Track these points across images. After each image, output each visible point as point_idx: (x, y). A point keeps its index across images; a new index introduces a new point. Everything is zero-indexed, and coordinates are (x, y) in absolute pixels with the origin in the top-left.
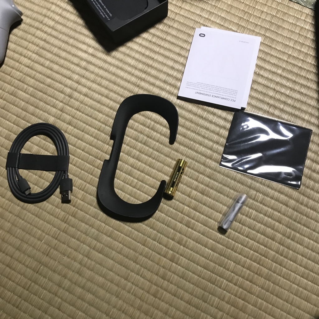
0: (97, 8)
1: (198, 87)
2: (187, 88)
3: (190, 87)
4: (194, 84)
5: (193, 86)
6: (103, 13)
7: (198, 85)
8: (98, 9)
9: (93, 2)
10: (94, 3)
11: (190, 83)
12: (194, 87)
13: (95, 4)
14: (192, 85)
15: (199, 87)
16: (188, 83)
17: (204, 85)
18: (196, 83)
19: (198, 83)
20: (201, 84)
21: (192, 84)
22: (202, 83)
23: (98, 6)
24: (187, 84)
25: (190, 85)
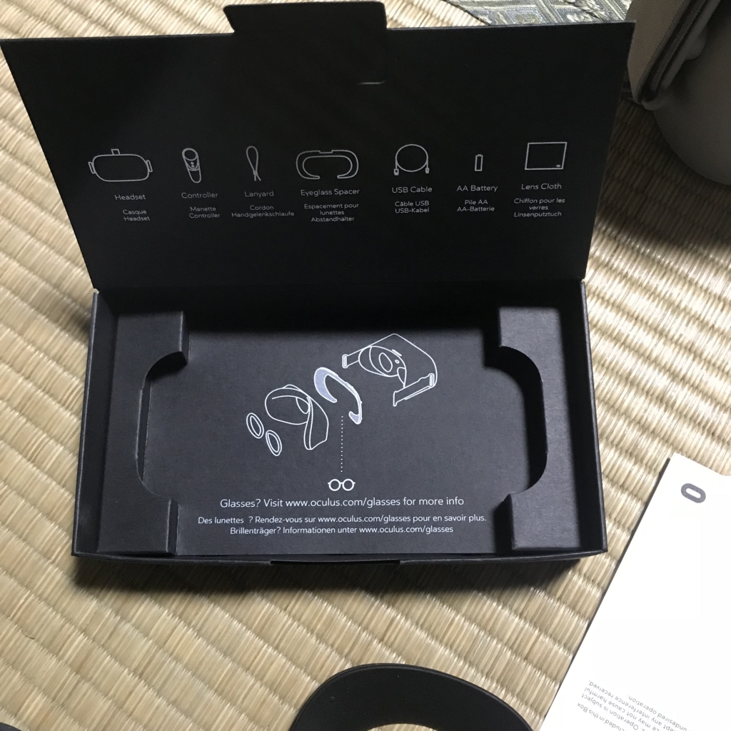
0: (394, 530)
1: (631, 720)
2: (585, 710)
3: (595, 709)
4: (616, 702)
5: (610, 707)
6: (428, 524)
7: (631, 711)
8: (401, 530)
9: (362, 530)
10: (368, 530)
11: (603, 694)
12: (615, 714)
13: (375, 530)
14: (607, 704)
15: (636, 722)
16: (592, 688)
17: (660, 719)
18: (626, 700)
19: (631, 703)
20: (647, 712)
21: (608, 698)
22: (652, 710)
23: (390, 525)
24: (587, 693)
25: (597, 700)
